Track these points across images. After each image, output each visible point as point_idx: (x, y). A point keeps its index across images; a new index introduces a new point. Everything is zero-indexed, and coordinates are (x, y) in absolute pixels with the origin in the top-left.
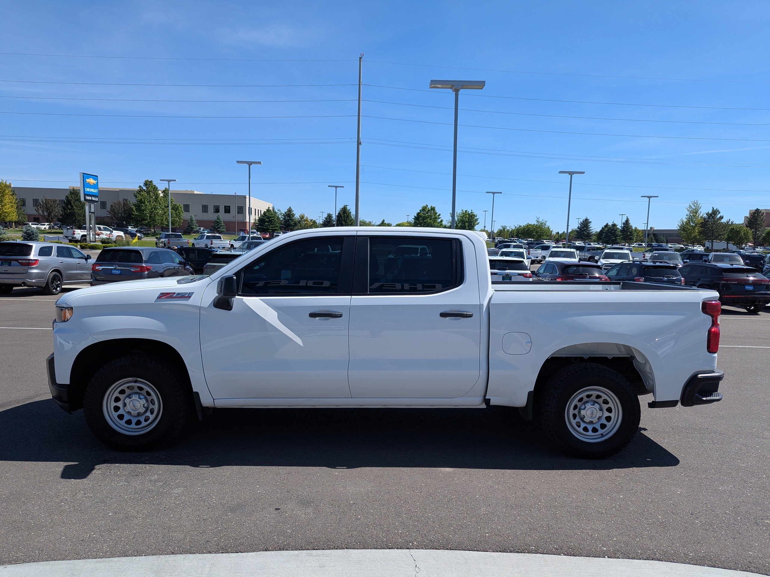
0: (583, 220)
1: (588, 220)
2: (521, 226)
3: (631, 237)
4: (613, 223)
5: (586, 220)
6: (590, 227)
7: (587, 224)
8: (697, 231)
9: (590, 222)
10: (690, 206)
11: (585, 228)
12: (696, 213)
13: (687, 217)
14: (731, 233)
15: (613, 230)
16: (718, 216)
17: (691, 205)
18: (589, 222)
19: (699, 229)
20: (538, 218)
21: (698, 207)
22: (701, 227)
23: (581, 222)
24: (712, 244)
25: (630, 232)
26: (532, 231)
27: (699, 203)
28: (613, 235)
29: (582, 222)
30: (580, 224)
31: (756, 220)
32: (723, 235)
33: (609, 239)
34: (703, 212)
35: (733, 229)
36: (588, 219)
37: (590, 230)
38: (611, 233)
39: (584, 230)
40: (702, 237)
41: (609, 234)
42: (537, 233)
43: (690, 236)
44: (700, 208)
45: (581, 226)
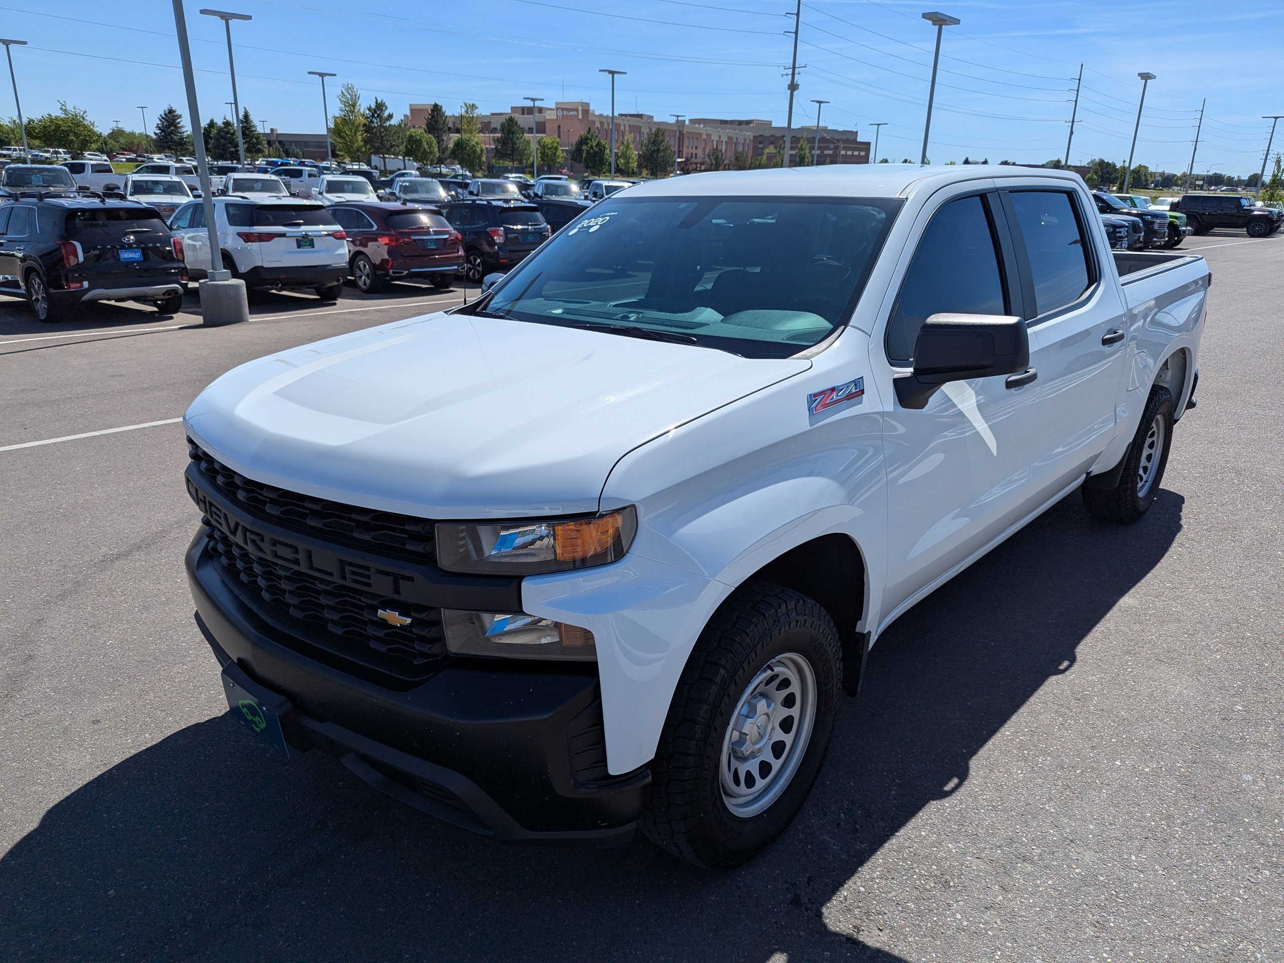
0: (165, 112)
1: (175, 111)
2: (33, 121)
3: (259, 146)
4: (225, 119)
5: (171, 111)
6: (182, 127)
7: (175, 120)
8: (360, 138)
9: (180, 116)
10: (342, 93)
11: (172, 128)
12: (354, 106)
13: (341, 112)
14: (409, 144)
15: (228, 133)
16: (386, 114)
17: (344, 91)
18: (176, 115)
19: (362, 134)
20: (63, 103)
21: (356, 96)
22: (366, 131)
23: (161, 115)
24: (384, 162)
25: (256, 138)
26: (67, 133)
27: (355, 90)
28: (230, 143)
29: (164, 116)
30: (160, 120)
31: (437, 122)
32: (398, 146)
33: (223, 150)
34: (364, 105)
35: (412, 136)
36: (174, 109)
37: (183, 133)
38: (225, 139)
39: (171, 133)
40: (370, 149)
41: (222, 141)
42: (75, 134)
43: (352, 147)
44: (359, 98)
45: (163, 123)
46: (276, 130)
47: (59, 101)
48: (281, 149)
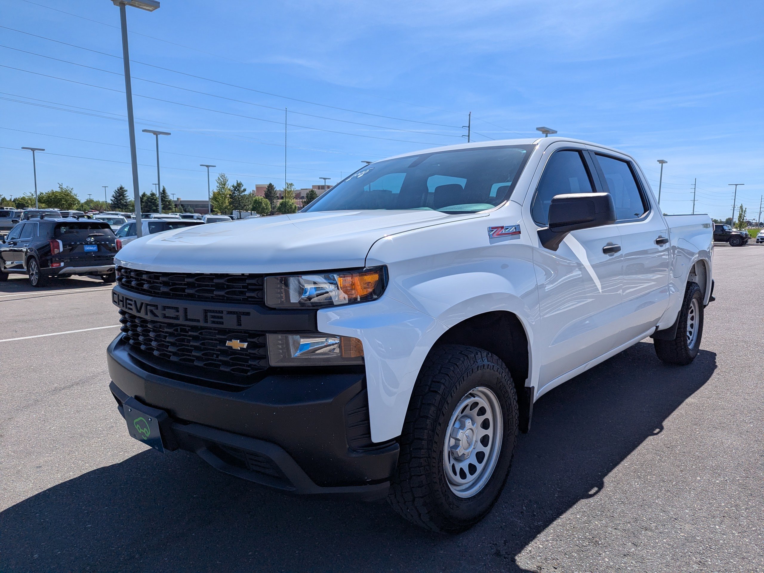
0: (118, 188)
1: (123, 188)
2: (43, 194)
3: (170, 206)
4: (152, 192)
5: (121, 188)
6: (127, 196)
7: (123, 193)
8: (227, 202)
9: (126, 191)
10: (219, 178)
11: (122, 197)
12: (224, 185)
13: (217, 188)
14: (255, 204)
15: (153, 199)
16: (242, 189)
17: (220, 177)
18: (124, 190)
19: (229, 199)
20: (61, 184)
21: (226, 179)
22: (231, 198)
23: (115, 190)
24: (240, 214)
25: (168, 202)
26: (61, 200)
27: (226, 176)
28: (153, 205)
29: (117, 191)
30: (115, 193)
31: (270, 192)
32: (248, 206)
33: (149, 208)
34: (231, 184)
35: (257, 200)
36: (123, 187)
37: (127, 199)
38: (151, 202)
39: (121, 199)
40: (232, 207)
41: (149, 203)
42: (66, 201)
43: (222, 206)
44: (228, 181)
45: (116, 194)
46: (180, 199)
47: (59, 184)
48: (182, 209)
